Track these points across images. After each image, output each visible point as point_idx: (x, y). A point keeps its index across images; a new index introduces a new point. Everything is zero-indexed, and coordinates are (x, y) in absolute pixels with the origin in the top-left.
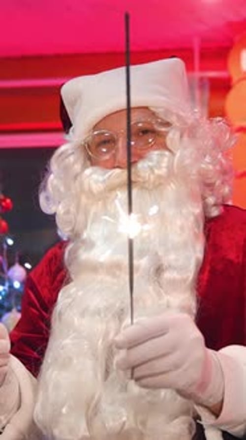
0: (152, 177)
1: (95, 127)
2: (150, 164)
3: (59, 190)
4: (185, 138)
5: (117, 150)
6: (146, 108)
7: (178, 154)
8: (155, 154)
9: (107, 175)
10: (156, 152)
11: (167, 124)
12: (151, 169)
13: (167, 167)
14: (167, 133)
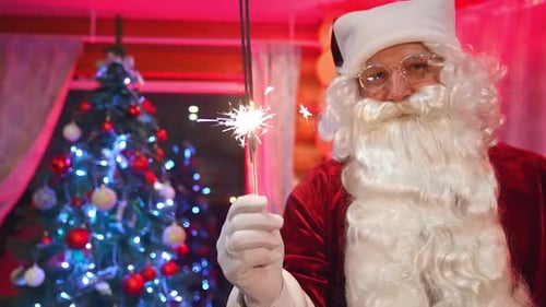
0: (427, 110)
1: (369, 61)
2: (426, 98)
3: (334, 119)
4: (460, 72)
5: (391, 83)
6: (420, 43)
7: (455, 89)
8: (430, 89)
9: (381, 107)
10: (431, 87)
11: (441, 59)
12: (426, 102)
13: (443, 101)
14: (442, 67)
